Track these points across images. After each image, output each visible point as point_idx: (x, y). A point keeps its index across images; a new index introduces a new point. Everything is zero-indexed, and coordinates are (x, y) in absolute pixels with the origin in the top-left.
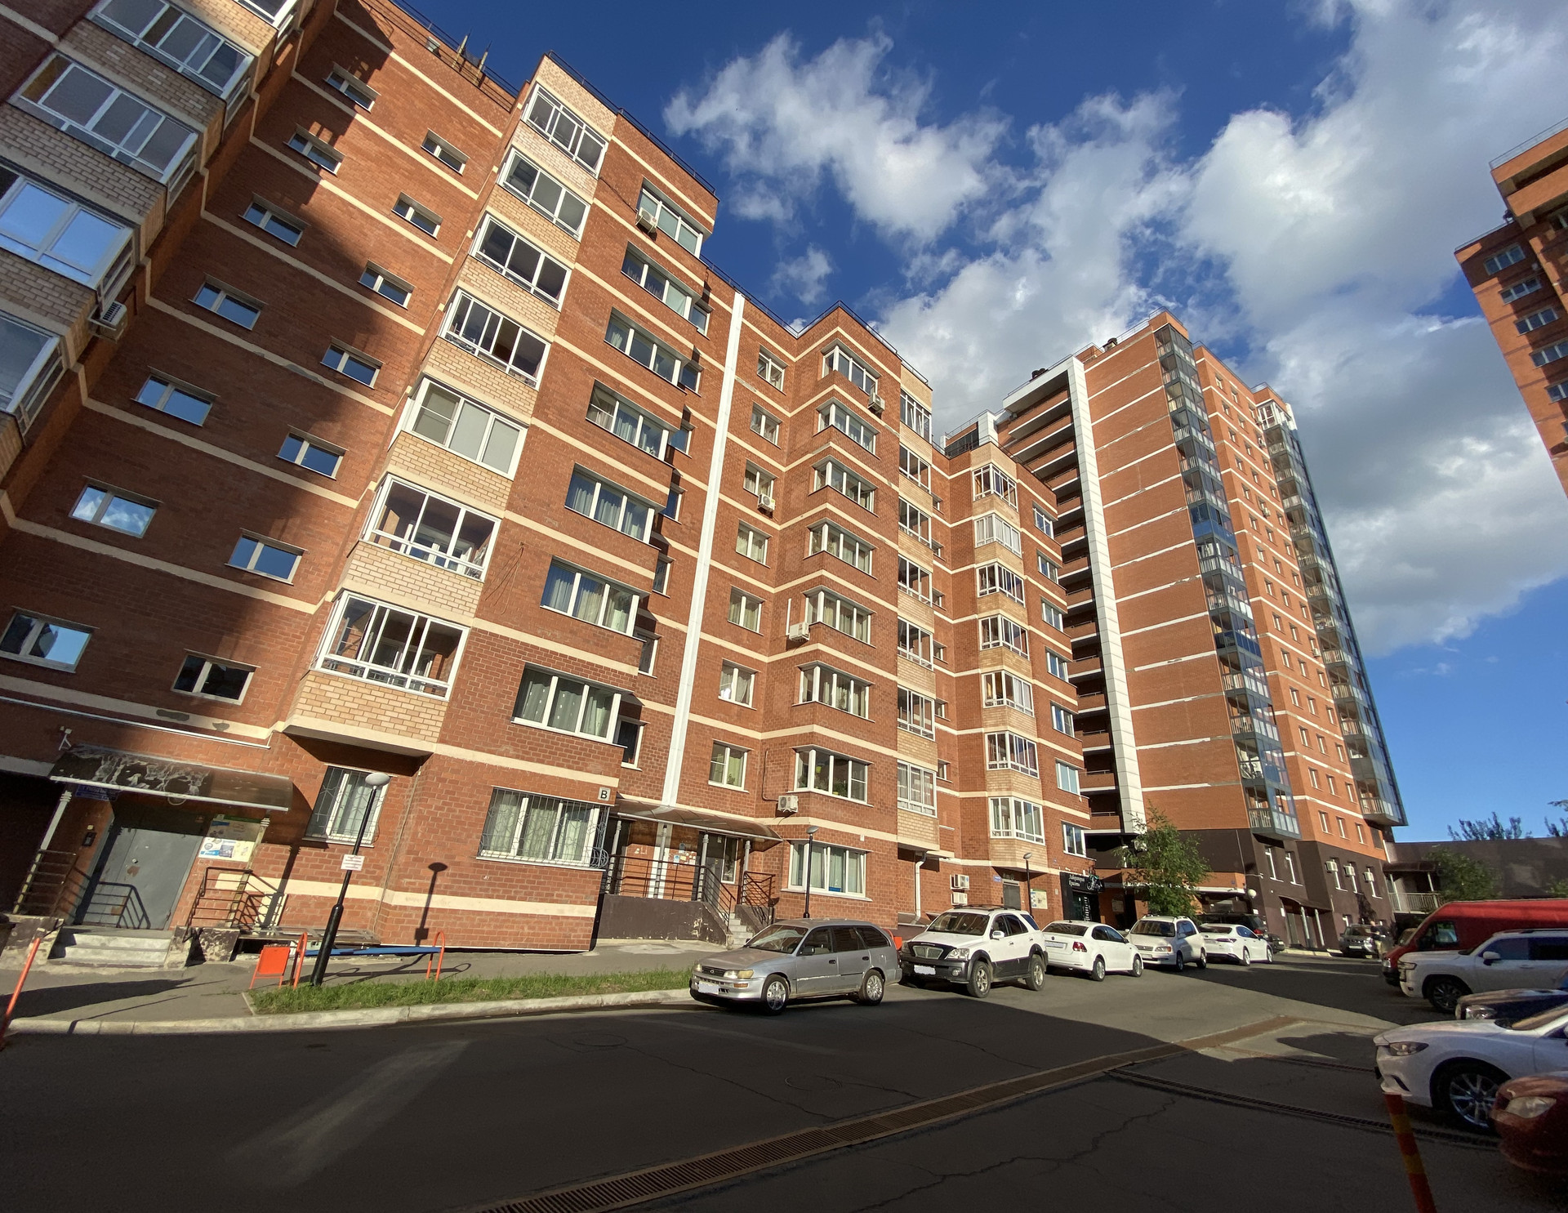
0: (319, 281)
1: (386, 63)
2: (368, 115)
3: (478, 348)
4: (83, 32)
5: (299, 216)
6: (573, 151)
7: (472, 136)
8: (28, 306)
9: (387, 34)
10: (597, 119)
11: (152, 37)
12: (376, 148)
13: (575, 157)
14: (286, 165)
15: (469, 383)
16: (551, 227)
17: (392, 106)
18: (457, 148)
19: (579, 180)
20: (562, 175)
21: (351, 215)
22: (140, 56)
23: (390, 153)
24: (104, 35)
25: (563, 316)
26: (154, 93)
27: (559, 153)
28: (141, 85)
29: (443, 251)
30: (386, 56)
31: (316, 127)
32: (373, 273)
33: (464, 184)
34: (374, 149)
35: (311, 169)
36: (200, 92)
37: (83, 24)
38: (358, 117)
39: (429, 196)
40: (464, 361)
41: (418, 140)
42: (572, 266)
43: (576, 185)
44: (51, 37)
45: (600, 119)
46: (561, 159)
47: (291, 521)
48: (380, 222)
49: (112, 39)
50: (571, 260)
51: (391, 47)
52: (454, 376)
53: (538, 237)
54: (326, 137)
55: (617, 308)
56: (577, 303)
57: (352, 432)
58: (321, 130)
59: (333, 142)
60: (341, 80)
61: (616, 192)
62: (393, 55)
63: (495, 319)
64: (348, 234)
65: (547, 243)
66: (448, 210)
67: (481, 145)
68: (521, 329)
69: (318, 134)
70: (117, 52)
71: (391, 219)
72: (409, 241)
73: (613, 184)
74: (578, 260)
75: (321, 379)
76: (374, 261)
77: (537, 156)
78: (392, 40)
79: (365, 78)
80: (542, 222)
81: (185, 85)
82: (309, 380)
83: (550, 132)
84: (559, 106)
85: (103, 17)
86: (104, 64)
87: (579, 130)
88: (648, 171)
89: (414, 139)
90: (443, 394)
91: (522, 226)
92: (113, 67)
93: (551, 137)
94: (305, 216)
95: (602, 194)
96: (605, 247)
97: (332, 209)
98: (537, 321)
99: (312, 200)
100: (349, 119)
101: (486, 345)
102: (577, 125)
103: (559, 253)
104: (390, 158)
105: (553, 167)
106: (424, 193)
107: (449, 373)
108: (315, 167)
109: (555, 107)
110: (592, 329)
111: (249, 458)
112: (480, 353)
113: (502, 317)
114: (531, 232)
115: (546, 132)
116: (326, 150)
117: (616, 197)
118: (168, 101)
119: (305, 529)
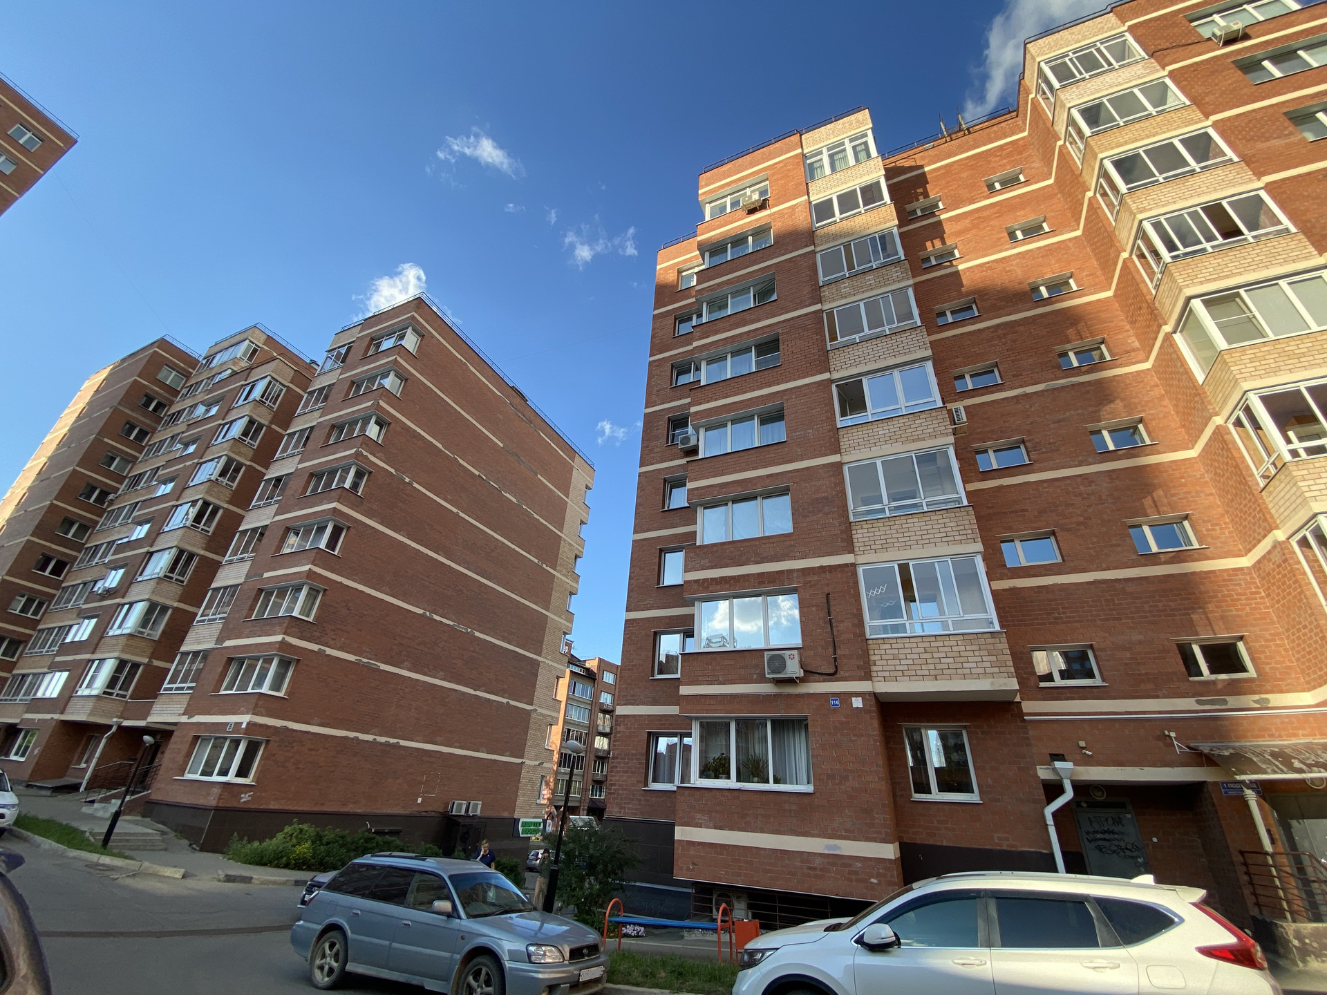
0: (1011, 321)
1: (928, 176)
2: (945, 210)
3: (1208, 246)
4: (826, 292)
5: (967, 296)
6: (1110, 64)
7: (1010, 155)
8: (924, 439)
9: (913, 164)
10: (1101, 30)
11: (851, 267)
12: (967, 221)
13: (1116, 65)
14: (934, 278)
15: (1233, 275)
16: (1158, 119)
17: (952, 192)
18: (1008, 171)
19: (1138, 73)
20: (1122, 84)
21: (991, 268)
22: (854, 279)
23: (976, 215)
24: (834, 285)
25: (1247, 160)
26: (876, 288)
27: (1104, 76)
28: (868, 290)
29: (1067, 232)
30: (924, 174)
31: (928, 244)
32: (1035, 289)
33: (1036, 183)
34: (966, 223)
35: (949, 267)
36: (893, 267)
37: (822, 290)
38: (943, 217)
39: (1022, 213)
40: (1207, 265)
41: (984, 192)
42: (1209, 123)
43: (1139, 78)
44: (817, 307)
45: (1103, 28)
46: (1108, 78)
47: (1155, 495)
48: (1011, 256)
49: (838, 284)
50: (1200, 121)
51: (922, 167)
52: (1215, 280)
53: (1157, 134)
54: (938, 243)
55: (1287, 110)
56: (1248, 141)
57: (1134, 400)
58: (932, 243)
59: (944, 243)
60: (915, 211)
61: (1174, 47)
62: (926, 169)
63: (1194, 215)
64: (1002, 279)
65: (1169, 131)
66: (1042, 207)
67: (1020, 153)
68: (1224, 203)
69: (934, 247)
70: (845, 287)
71: (1015, 248)
72: (1039, 248)
73: (1168, 45)
74: (1207, 116)
75: (1074, 380)
76: (1030, 281)
77: (1092, 94)
78: (919, 163)
79: (926, 195)
80: (1147, 123)
81: (884, 270)
82: (1067, 386)
83: (1081, 73)
84: (1068, 55)
85: (826, 279)
86: (846, 297)
87: (1098, 50)
88: (1180, 10)
89: (981, 193)
90: (1219, 301)
91: (1136, 140)
92: (850, 295)
93: (1087, 76)
94: (969, 293)
95: (1166, 60)
96: (1217, 85)
97: (978, 276)
98: (1231, 184)
99: (965, 282)
100: (940, 223)
101: (1210, 238)
102: (1093, 50)
103: (1186, 126)
104: (979, 218)
105: (1111, 87)
106: (1018, 214)
107: (1208, 281)
108: (948, 264)
109: (1067, 59)
110: (1286, 144)
111: (1080, 465)
112: (1213, 247)
113: (1198, 209)
114: (1148, 137)
115: (1079, 77)
116: (944, 251)
117: (1180, 49)
118: (885, 285)
119: (1173, 495)
